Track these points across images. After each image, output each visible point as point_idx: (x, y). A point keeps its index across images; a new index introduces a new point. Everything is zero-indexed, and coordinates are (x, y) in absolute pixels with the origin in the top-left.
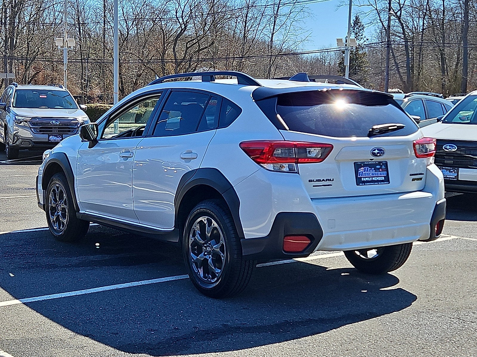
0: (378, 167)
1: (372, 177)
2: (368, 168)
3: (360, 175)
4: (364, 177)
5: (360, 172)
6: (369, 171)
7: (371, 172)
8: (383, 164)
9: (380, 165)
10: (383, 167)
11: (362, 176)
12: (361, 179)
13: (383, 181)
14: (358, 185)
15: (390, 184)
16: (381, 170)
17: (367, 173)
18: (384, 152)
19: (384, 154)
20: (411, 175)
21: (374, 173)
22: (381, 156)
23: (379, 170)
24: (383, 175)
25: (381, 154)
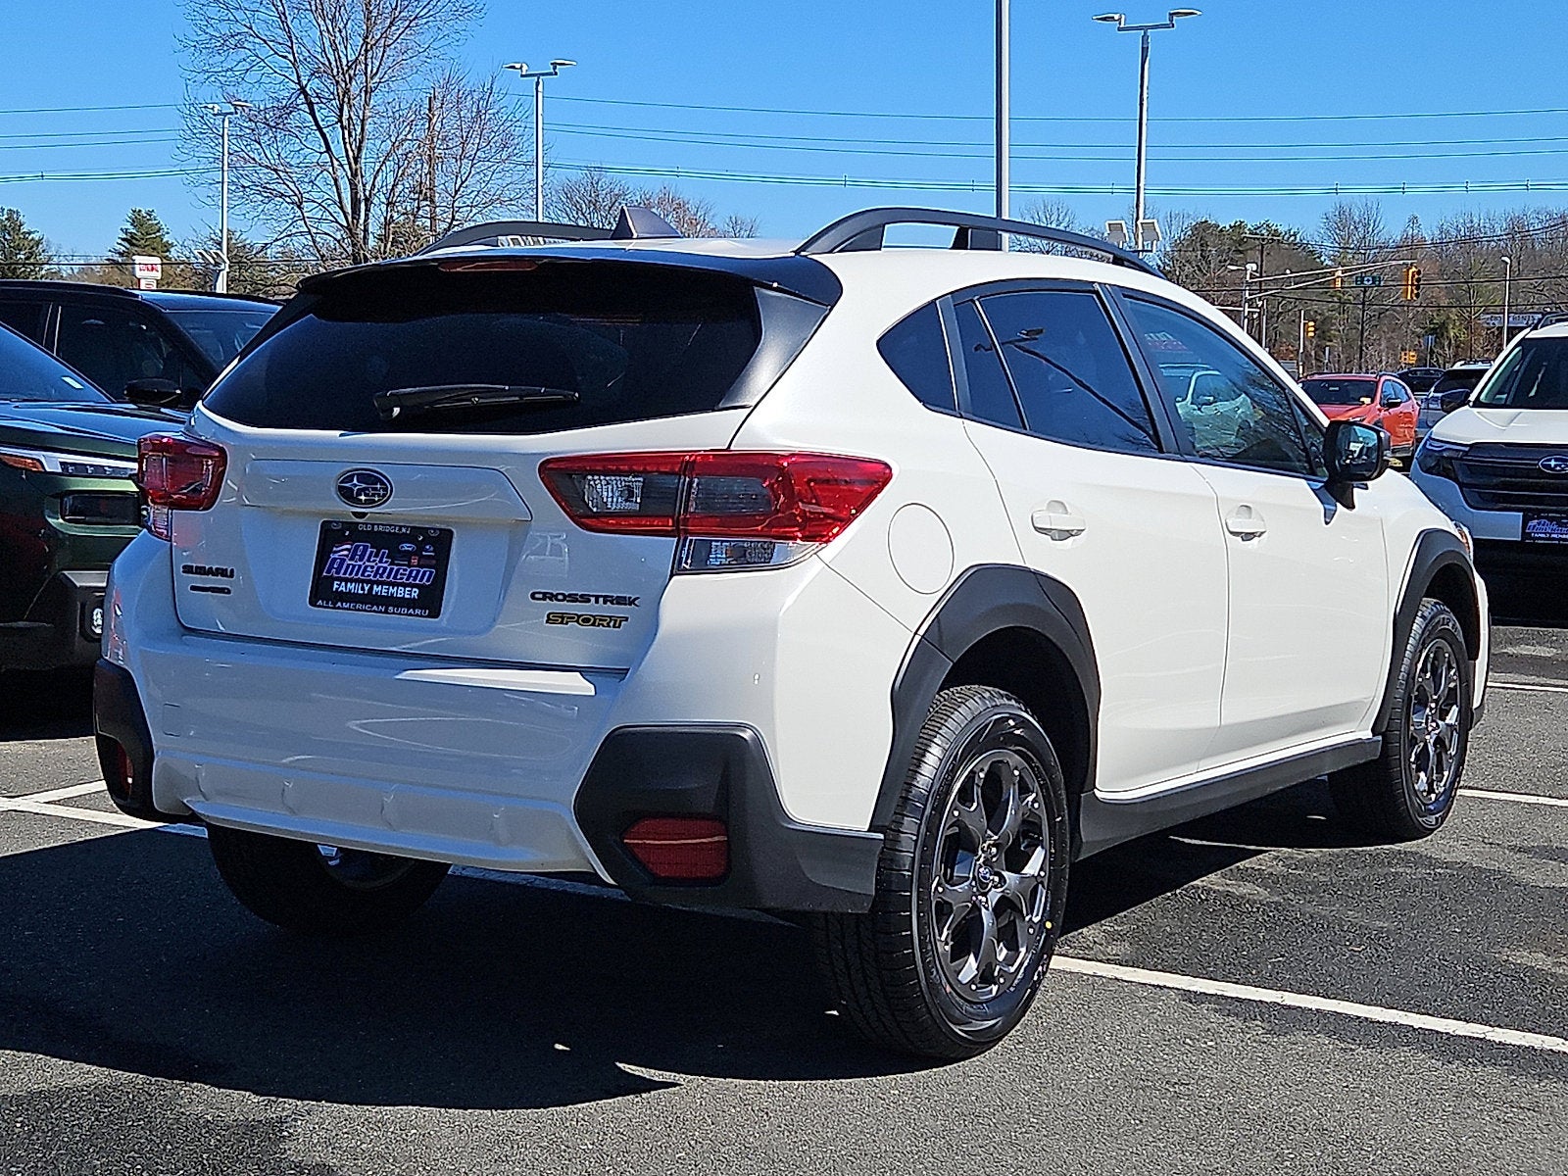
0: (406, 547)
1: (372, 583)
2: (365, 548)
3: (331, 567)
4: (341, 580)
5: (335, 558)
6: (369, 561)
7: (375, 562)
8: (428, 540)
9: (413, 541)
10: (429, 551)
11: (338, 572)
12: (333, 587)
13: (409, 603)
14: (313, 603)
15: (436, 620)
16: (415, 561)
17: (360, 566)
18: (386, 489)
19: (384, 495)
20: (537, 596)
21: (385, 568)
22: (374, 501)
23: (410, 561)
24: (421, 580)
25: (373, 495)
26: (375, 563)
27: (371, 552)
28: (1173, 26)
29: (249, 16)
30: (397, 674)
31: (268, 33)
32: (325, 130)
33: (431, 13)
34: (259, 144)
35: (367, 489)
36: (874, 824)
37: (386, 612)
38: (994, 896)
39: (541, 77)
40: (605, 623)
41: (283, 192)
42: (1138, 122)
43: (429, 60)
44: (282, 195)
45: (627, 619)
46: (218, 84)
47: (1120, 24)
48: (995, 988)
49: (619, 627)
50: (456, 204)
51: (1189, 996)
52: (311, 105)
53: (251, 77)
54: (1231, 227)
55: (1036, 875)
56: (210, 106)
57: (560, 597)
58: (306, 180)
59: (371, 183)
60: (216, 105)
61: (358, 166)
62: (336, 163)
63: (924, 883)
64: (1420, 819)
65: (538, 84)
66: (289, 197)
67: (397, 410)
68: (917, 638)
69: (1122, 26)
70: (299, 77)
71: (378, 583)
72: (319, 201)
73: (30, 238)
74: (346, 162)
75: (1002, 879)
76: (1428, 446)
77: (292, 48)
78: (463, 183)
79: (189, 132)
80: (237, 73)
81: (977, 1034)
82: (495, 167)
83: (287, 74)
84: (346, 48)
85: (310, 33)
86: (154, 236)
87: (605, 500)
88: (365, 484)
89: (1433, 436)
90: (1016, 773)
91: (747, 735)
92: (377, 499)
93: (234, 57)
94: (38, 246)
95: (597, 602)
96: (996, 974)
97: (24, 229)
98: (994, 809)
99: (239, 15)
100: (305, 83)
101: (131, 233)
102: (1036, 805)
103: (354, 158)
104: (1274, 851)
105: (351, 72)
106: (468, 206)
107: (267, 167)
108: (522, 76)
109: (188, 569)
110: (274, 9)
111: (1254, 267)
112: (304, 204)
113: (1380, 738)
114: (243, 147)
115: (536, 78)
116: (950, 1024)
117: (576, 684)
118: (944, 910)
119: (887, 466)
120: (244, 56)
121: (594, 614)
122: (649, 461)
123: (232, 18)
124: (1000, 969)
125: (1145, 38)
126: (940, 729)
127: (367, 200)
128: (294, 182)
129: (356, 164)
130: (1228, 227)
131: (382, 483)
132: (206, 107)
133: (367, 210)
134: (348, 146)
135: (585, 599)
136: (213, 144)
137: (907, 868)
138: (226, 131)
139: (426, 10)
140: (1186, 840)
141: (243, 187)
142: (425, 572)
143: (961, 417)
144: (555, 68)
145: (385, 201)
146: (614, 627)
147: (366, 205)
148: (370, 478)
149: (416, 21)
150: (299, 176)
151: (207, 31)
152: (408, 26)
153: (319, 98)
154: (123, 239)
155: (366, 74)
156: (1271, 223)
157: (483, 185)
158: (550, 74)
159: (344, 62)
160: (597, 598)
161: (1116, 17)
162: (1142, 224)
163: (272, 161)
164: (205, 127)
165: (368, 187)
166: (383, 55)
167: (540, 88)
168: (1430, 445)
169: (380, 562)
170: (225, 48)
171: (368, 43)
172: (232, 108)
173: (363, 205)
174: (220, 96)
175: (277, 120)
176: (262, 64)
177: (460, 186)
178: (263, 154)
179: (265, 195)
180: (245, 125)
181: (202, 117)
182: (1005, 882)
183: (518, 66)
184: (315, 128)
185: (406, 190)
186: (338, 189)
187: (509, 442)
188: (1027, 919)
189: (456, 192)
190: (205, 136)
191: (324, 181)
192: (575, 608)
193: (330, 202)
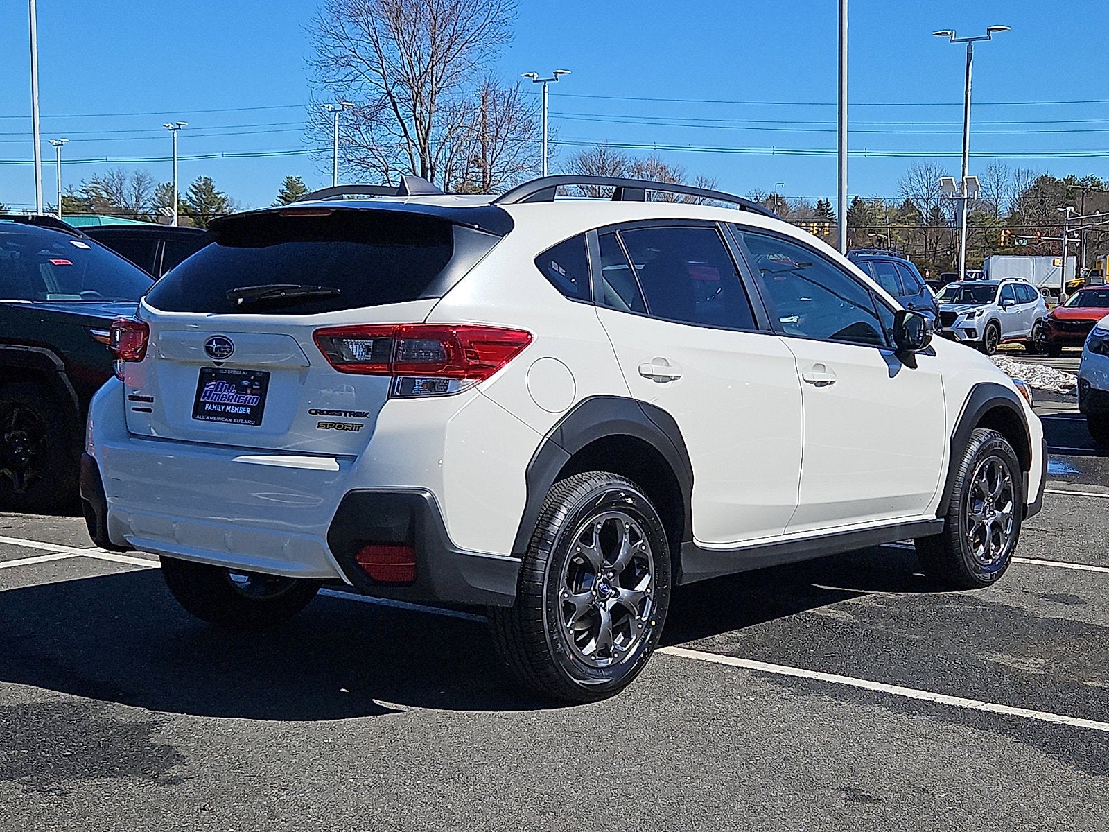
0: (245, 383)
1: (226, 404)
2: (223, 384)
3: (205, 396)
4: (210, 403)
5: (207, 390)
6: (225, 391)
8: (256, 379)
9: (249, 380)
11: (208, 399)
12: (205, 407)
13: (246, 417)
14: (194, 417)
15: (260, 427)
16: (249, 392)
17: (220, 395)
18: (230, 348)
19: (230, 351)
20: (313, 412)
21: (233, 396)
22: (225, 355)
23: (246, 392)
24: (252, 403)
25: (224, 351)
26: (229, 393)
27: (226, 386)
28: (990, 38)
29: (354, 44)
30: (233, 458)
31: (367, 55)
32: (404, 121)
33: (477, 38)
34: (360, 131)
35: (220, 348)
36: (514, 552)
37: (232, 422)
38: (611, 603)
39: (547, 82)
40: (350, 428)
41: (375, 164)
42: (964, 105)
43: (475, 72)
44: (375, 166)
45: (362, 426)
46: (333, 91)
47: (952, 37)
48: (610, 660)
49: (358, 430)
50: (492, 171)
51: (757, 673)
52: (394, 104)
53: (355, 85)
54: (1064, 179)
55: (644, 591)
56: (326, 106)
57: (325, 412)
58: (391, 155)
59: (435, 157)
60: (330, 105)
61: (427, 145)
62: (411, 143)
63: (553, 590)
64: (977, 575)
65: (544, 87)
66: (379, 167)
67: (240, 300)
68: (546, 439)
69: (953, 39)
70: (386, 85)
71: (229, 405)
72: (400, 170)
73: (219, 197)
74: (418, 143)
75: (617, 592)
76: (1095, 334)
77: (382, 65)
78: (497, 156)
79: (312, 124)
80: (345, 83)
81: (594, 687)
82: (519, 145)
83: (379, 83)
84: (419, 64)
85: (394, 53)
86: (300, 195)
87: (354, 354)
88: (220, 346)
89: (1098, 327)
90: (627, 526)
91: (426, 495)
92: (226, 353)
93: (344, 71)
94: (224, 202)
95: (345, 415)
96: (611, 651)
97: (215, 191)
98: (610, 548)
99: (347, 43)
100: (390, 89)
101: (286, 193)
102: (643, 548)
103: (423, 138)
104: (875, 594)
105: (423, 81)
106: (501, 172)
107: (364, 147)
108: (534, 82)
109: (132, 398)
110: (370, 39)
111: (1073, 208)
112: (389, 172)
113: (943, 520)
114: (348, 133)
115: (543, 83)
116: (573, 679)
117: (331, 464)
118: (569, 608)
119: (529, 333)
120: (350, 71)
121: (344, 422)
122: (375, 330)
123: (342, 45)
124: (614, 648)
125: (969, 47)
126: (567, 496)
127: (432, 169)
128: (382, 157)
129: (425, 144)
130: (1062, 180)
131: (229, 344)
132: (324, 107)
133: (433, 175)
134: (419, 132)
135: (339, 413)
136: (328, 132)
137: (539, 580)
138: (337, 122)
139: (473, 37)
140: (821, 587)
141: (349, 160)
142: (254, 398)
143: (595, 305)
144: (556, 76)
145: (444, 169)
146: (355, 430)
147: (432, 172)
148: (222, 342)
149: (466, 45)
150: (386, 153)
151: (326, 54)
152: (461, 49)
153: (400, 99)
154: (280, 197)
155: (432, 81)
156: (1095, 176)
157: (512, 157)
158: (553, 80)
159: (418, 74)
160: (346, 412)
161: (949, 32)
162: (966, 179)
163: (368, 143)
164: (323, 120)
165: (433, 160)
166: (444, 69)
167: (546, 90)
168: (1096, 333)
169: (231, 392)
170: (338, 66)
171: (433, 61)
172: (341, 106)
173: (429, 172)
174: (334, 99)
175: (371, 114)
176: (362, 76)
177: (495, 158)
178: (362, 138)
179: (364, 166)
180: (351, 118)
181: (321, 113)
182: (619, 594)
183: (531, 75)
184: (397, 119)
185: (460, 162)
186: (412, 162)
187: (296, 319)
188: (637, 618)
189: (493, 162)
190: (323, 126)
191: (403, 157)
192: (334, 419)
193: (407, 170)
